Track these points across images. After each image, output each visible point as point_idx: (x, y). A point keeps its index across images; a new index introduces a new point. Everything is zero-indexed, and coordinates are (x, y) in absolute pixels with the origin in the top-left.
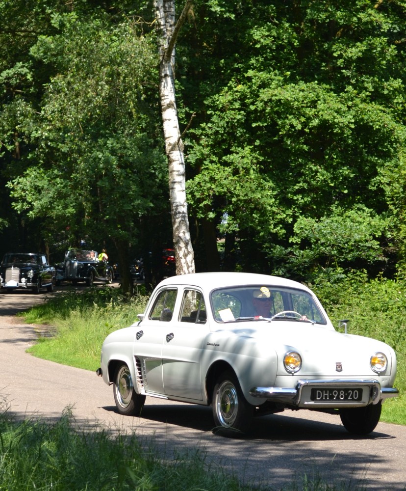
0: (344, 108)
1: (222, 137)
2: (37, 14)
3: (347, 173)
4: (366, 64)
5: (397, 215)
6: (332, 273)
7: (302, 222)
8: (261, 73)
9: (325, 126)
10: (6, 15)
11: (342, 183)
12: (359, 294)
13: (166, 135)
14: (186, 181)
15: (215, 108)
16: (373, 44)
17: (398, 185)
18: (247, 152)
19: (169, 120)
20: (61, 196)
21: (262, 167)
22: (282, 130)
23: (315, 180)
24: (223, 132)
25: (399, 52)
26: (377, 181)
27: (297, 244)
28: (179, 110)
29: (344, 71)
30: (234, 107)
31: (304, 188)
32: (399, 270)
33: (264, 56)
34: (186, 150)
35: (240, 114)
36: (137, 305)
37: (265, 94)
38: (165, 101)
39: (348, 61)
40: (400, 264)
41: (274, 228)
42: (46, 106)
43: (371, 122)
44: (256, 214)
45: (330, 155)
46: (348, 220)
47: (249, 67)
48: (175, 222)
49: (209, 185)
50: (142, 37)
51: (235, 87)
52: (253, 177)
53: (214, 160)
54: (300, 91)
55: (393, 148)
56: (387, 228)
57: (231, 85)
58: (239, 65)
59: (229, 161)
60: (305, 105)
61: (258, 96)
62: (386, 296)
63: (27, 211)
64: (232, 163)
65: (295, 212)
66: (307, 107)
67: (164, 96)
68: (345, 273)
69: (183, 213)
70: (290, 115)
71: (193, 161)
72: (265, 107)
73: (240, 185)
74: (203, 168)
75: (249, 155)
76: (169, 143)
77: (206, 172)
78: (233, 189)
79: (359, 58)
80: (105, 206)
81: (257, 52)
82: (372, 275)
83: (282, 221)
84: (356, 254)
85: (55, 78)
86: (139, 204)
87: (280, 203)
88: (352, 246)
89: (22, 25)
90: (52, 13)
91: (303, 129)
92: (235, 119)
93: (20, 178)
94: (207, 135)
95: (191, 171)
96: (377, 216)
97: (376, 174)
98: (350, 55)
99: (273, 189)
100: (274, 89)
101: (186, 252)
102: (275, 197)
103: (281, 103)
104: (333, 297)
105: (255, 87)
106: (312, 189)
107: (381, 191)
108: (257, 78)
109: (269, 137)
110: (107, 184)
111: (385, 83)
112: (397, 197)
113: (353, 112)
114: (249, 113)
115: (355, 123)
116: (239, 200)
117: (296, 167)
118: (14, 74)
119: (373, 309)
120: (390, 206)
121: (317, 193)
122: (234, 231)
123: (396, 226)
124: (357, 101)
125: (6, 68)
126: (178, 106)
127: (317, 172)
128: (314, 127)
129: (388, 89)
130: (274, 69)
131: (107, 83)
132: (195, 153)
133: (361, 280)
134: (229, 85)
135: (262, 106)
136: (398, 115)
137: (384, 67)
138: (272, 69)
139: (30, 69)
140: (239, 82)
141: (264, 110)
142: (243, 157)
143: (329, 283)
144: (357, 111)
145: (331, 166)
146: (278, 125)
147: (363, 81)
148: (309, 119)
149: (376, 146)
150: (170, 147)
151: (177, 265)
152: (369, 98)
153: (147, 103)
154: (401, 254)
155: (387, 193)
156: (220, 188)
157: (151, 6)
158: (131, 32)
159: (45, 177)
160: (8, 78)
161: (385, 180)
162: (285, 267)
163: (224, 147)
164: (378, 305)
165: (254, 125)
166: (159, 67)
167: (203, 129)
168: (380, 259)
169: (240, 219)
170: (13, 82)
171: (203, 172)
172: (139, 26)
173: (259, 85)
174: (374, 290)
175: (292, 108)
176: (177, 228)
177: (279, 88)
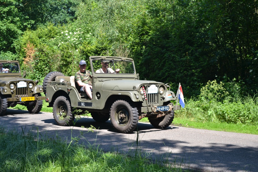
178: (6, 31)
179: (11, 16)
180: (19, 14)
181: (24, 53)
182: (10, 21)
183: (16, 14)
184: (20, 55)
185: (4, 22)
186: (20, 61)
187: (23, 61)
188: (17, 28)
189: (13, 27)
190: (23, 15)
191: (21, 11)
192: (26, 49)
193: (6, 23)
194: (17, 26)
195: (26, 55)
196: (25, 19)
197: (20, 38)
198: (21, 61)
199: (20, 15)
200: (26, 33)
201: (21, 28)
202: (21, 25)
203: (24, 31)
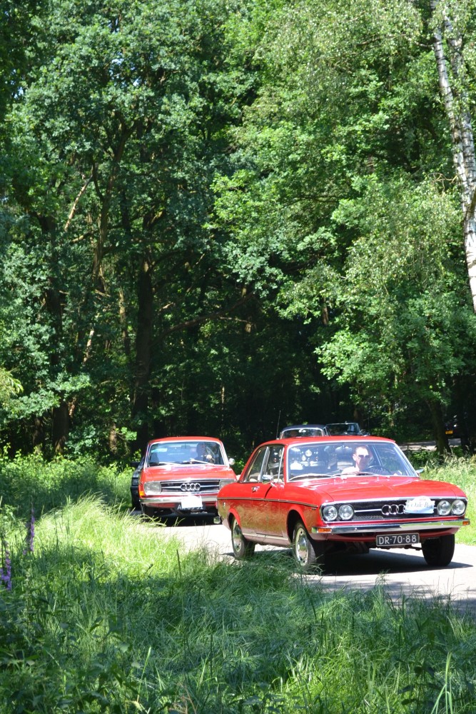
2: (337, 178)
10: (306, 181)
13: (473, 293)
20: (370, 360)
36: (452, 467)
38: (470, 257)
42: (350, 269)
50: (444, 193)
63: (337, 376)
67: (469, 253)
80: (416, 367)
85: (358, 241)
86: (450, 364)
89: (323, 191)
90: (352, 176)
93: (328, 343)
110: (416, 345)
118: (318, 239)
125: (308, 234)
131: (411, 242)
139: (333, 232)
153: (454, 260)
157: (451, 163)
158: (432, 189)
159: (354, 342)
160: (311, 243)
166: (463, 224)
170: (317, 246)
172: (440, 184)
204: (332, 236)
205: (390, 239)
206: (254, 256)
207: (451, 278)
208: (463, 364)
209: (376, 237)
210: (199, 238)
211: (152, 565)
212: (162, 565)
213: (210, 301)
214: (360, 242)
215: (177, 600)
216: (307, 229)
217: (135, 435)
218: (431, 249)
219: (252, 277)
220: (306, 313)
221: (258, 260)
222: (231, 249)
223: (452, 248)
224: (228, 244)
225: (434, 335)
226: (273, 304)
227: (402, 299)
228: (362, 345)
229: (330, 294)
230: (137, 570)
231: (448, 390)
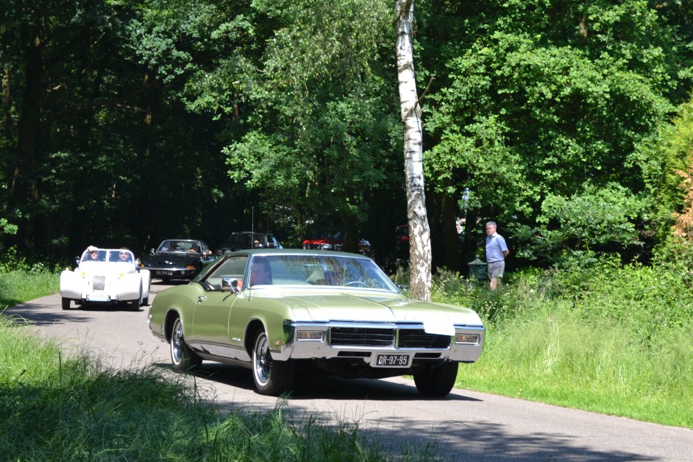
0: (599, 77)
1: (465, 103)
3: (601, 148)
4: (624, 29)
5: (655, 195)
6: (582, 257)
7: (551, 200)
8: (509, 35)
9: (578, 95)
11: (595, 158)
12: (612, 280)
13: (402, 100)
14: (423, 151)
15: (458, 72)
16: (632, 7)
17: (655, 162)
18: (492, 122)
19: (406, 82)
20: (281, 165)
21: (508, 138)
22: (530, 98)
23: (565, 154)
24: (465, 99)
25: (660, 17)
26: (634, 157)
27: (544, 223)
28: (417, 73)
29: (599, 36)
30: (478, 71)
31: (554, 163)
32: (656, 254)
33: (513, 16)
34: (424, 117)
35: (484, 79)
37: (513, 58)
38: (401, 61)
39: (604, 25)
40: (657, 249)
41: (520, 206)
42: (269, 61)
43: (628, 92)
44: (501, 189)
45: (583, 127)
46: (601, 199)
47: (496, 28)
48: (410, 196)
49: (449, 157)
51: (480, 50)
52: (497, 149)
53: (455, 129)
54: (551, 56)
55: (651, 122)
56: (643, 209)
57: (475, 47)
58: (485, 25)
59: (471, 131)
60: (556, 72)
61: (505, 60)
62: (641, 283)
63: (245, 180)
64: (475, 133)
65: (544, 189)
66: (559, 74)
67: (400, 55)
68: (597, 256)
69: (419, 185)
70: (540, 82)
71: (432, 130)
72: (513, 72)
73: (483, 157)
74: (442, 138)
75: (494, 125)
76: (406, 108)
77: (446, 143)
78: (475, 162)
79: (616, 22)
80: (332, 176)
81: (505, 12)
82: (626, 261)
83: (529, 199)
84: (609, 236)
85: (279, 31)
86: (370, 176)
87: (527, 179)
88: (605, 227)
91: (553, 97)
92: (479, 84)
93: (238, 143)
94: (447, 102)
95: (429, 141)
96: (633, 196)
97: (632, 149)
98: (607, 19)
99: (520, 163)
100: (523, 53)
101: (422, 230)
102: (523, 172)
103: (530, 69)
104: (583, 284)
105: (501, 51)
106: (563, 165)
107: (637, 169)
108: (504, 40)
109: (517, 105)
110: (335, 152)
111: (645, 51)
112: (655, 175)
113: (608, 81)
114: (494, 79)
115: (611, 93)
116: (482, 174)
117: (545, 140)
118: (235, 27)
119: (626, 297)
120: (647, 185)
121: (567, 169)
122: (475, 208)
123: (653, 207)
124: (614, 69)
125: (224, 21)
126: (416, 68)
127: (568, 145)
128: (566, 97)
129: (647, 58)
130: (523, 31)
131: (338, 38)
132: (434, 121)
133: (614, 265)
134: (473, 47)
135: (509, 71)
136: (658, 86)
137: (644, 34)
138: (521, 31)
139: (252, 22)
140: (484, 44)
141: (511, 76)
142: (487, 127)
143: (578, 267)
144: (613, 80)
145: (584, 139)
146: (526, 92)
147: (620, 48)
148: (560, 87)
149: (632, 119)
150: (407, 112)
151: (411, 243)
152: (626, 67)
153: (381, 64)
154: (659, 237)
155: (644, 171)
156: (461, 160)
159: (267, 144)
160: (227, 32)
161: (642, 157)
162: (531, 249)
163: (466, 115)
164: (632, 293)
165: (500, 92)
166: (395, 24)
167: (444, 95)
168: (635, 242)
169: (482, 195)
170: (233, 36)
171: (442, 143)
173: (507, 48)
174: (628, 276)
175: (542, 74)
176: (412, 202)
177: (528, 52)
178: (606, 99)
179: (629, 39)
180: (663, 34)
181: (676, 191)
182: (625, 61)
183: (649, 35)
184: (660, 201)
185: (603, 67)
186: (660, 225)
187: (673, 222)
188: (653, 89)
189: (637, 86)
190: (679, 39)
191: (671, 23)
192: (686, 176)
193: (608, 67)
194: (651, 82)
195: (683, 198)
196: (684, 54)
197: (663, 130)
198: (663, 223)
199: (666, 36)
200: (686, 112)
201: (667, 90)
202: (669, 77)
203: (680, 103)
204: (250, 25)
205: (314, 33)
206: (160, 37)
207: (379, 83)
208: (385, 177)
209: (300, 30)
210: (101, 14)
211: (24, 371)
212: (35, 372)
213: (108, 85)
214: (282, 33)
215: (51, 411)
216: (223, 15)
217: (16, 228)
218: (358, 48)
219: (156, 60)
220: (215, 108)
221: (165, 42)
222: (135, 28)
223: (381, 50)
224: (132, 23)
225: (354, 143)
226: (180, 94)
227: (323, 100)
228: (275, 148)
229: (244, 86)
230: (6, 376)
231: (366, 204)
